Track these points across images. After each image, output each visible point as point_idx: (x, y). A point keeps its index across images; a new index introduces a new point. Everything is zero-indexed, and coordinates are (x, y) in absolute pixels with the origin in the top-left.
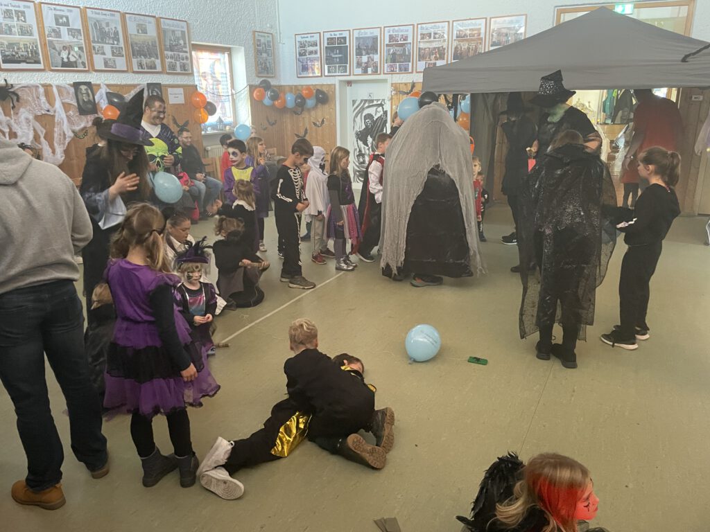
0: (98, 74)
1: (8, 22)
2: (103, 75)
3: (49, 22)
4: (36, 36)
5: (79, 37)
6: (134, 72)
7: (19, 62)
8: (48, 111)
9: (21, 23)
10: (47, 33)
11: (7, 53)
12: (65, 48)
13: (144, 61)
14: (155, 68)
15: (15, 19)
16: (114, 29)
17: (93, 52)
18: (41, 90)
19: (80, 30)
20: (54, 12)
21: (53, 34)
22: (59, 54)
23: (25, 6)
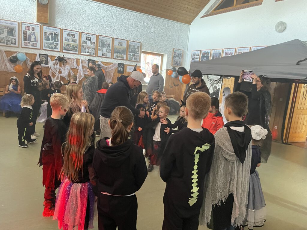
0: (99, 58)
1: (69, 37)
2: (101, 58)
3: (83, 39)
4: (78, 43)
5: (94, 45)
6: (114, 59)
7: (69, 50)
8: (76, 67)
9: (73, 38)
10: (82, 42)
11: (66, 47)
12: (87, 48)
13: (119, 55)
14: (123, 58)
15: (71, 37)
16: (108, 43)
17: (99, 50)
18: (75, 60)
19: (95, 42)
20: (86, 36)
21: (84, 43)
22: (85, 49)
23: (75, 33)
